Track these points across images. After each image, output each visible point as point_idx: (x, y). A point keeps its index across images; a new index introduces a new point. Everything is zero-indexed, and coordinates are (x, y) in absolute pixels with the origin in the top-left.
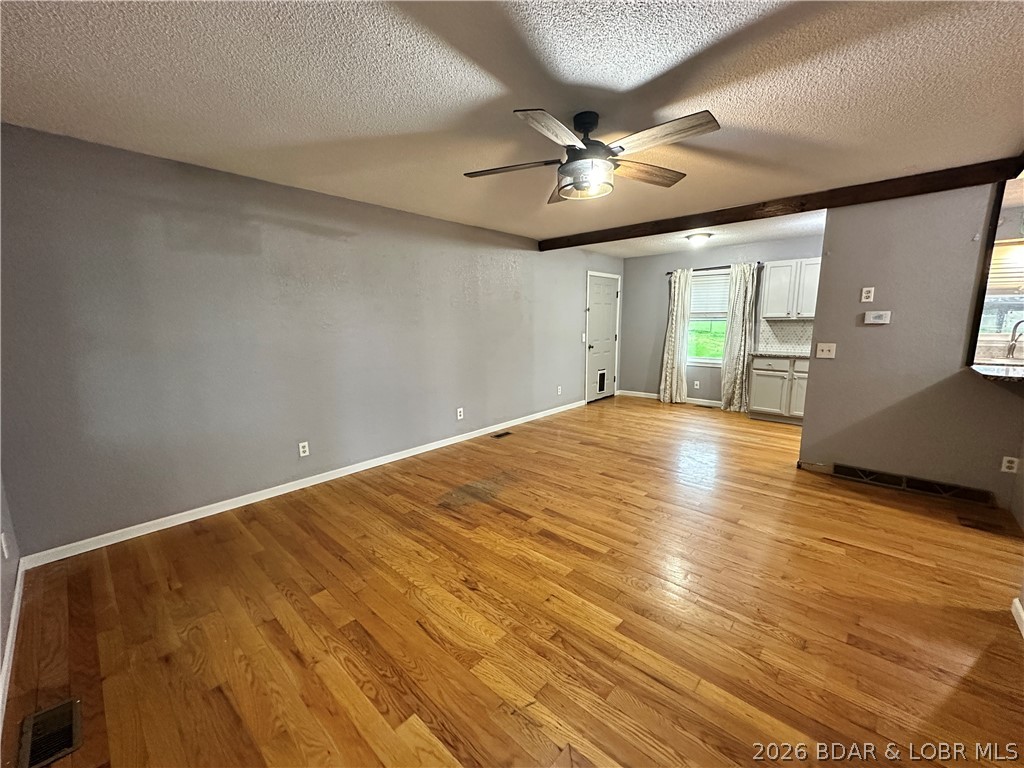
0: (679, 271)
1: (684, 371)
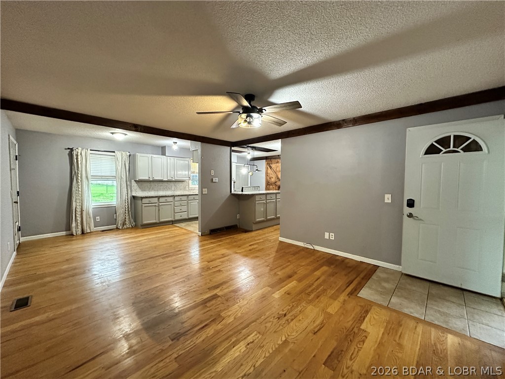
0: (80, 148)
1: (91, 212)
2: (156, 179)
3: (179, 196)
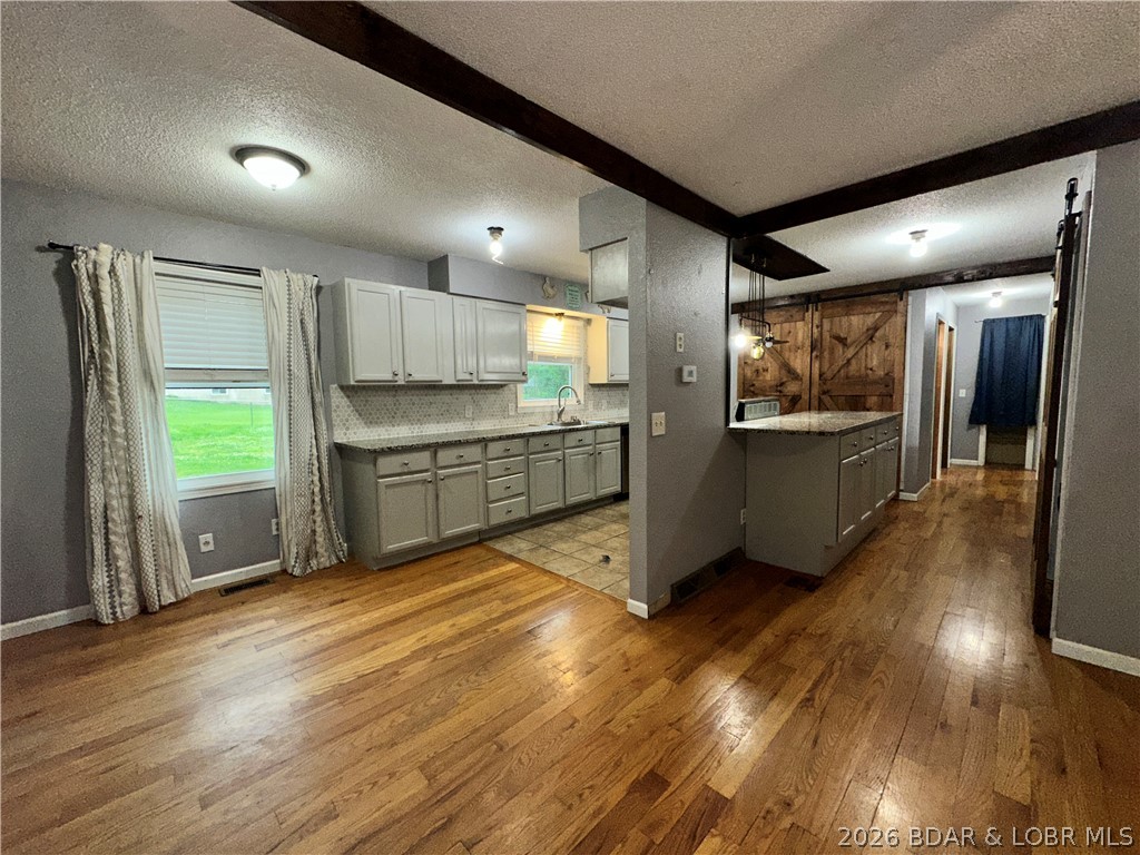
0: (107, 248)
1: (173, 518)
2: (416, 379)
3: (501, 438)
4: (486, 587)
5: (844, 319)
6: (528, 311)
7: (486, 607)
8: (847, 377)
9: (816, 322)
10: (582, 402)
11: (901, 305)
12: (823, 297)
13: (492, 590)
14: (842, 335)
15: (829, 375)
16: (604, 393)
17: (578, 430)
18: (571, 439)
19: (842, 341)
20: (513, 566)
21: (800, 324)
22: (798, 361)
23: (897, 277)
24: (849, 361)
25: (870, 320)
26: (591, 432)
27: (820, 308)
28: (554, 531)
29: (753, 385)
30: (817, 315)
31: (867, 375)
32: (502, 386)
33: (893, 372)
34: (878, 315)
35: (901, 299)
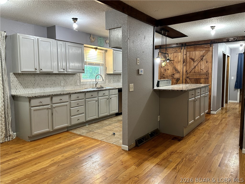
2: (43, 71)
3: (76, 93)
4: (72, 144)
5: (194, 52)
6: (85, 47)
7: (74, 150)
8: (195, 72)
9: (185, 53)
10: (104, 80)
11: (211, 48)
12: (187, 44)
13: (75, 145)
14: (193, 58)
15: (188, 72)
16: (112, 77)
17: (103, 90)
18: (101, 93)
19: (193, 60)
20: (81, 138)
21: (180, 54)
22: (179, 66)
23: (210, 39)
24: (195, 67)
25: (202, 53)
26: (108, 91)
27: (186, 48)
28: (95, 126)
29: (164, 75)
30: (185, 51)
31: (201, 72)
32: (75, 74)
33: (208, 71)
34: (204, 51)
35: (211, 47)
